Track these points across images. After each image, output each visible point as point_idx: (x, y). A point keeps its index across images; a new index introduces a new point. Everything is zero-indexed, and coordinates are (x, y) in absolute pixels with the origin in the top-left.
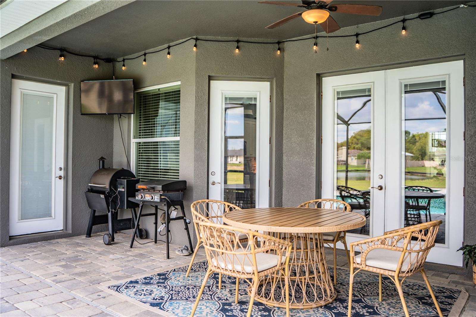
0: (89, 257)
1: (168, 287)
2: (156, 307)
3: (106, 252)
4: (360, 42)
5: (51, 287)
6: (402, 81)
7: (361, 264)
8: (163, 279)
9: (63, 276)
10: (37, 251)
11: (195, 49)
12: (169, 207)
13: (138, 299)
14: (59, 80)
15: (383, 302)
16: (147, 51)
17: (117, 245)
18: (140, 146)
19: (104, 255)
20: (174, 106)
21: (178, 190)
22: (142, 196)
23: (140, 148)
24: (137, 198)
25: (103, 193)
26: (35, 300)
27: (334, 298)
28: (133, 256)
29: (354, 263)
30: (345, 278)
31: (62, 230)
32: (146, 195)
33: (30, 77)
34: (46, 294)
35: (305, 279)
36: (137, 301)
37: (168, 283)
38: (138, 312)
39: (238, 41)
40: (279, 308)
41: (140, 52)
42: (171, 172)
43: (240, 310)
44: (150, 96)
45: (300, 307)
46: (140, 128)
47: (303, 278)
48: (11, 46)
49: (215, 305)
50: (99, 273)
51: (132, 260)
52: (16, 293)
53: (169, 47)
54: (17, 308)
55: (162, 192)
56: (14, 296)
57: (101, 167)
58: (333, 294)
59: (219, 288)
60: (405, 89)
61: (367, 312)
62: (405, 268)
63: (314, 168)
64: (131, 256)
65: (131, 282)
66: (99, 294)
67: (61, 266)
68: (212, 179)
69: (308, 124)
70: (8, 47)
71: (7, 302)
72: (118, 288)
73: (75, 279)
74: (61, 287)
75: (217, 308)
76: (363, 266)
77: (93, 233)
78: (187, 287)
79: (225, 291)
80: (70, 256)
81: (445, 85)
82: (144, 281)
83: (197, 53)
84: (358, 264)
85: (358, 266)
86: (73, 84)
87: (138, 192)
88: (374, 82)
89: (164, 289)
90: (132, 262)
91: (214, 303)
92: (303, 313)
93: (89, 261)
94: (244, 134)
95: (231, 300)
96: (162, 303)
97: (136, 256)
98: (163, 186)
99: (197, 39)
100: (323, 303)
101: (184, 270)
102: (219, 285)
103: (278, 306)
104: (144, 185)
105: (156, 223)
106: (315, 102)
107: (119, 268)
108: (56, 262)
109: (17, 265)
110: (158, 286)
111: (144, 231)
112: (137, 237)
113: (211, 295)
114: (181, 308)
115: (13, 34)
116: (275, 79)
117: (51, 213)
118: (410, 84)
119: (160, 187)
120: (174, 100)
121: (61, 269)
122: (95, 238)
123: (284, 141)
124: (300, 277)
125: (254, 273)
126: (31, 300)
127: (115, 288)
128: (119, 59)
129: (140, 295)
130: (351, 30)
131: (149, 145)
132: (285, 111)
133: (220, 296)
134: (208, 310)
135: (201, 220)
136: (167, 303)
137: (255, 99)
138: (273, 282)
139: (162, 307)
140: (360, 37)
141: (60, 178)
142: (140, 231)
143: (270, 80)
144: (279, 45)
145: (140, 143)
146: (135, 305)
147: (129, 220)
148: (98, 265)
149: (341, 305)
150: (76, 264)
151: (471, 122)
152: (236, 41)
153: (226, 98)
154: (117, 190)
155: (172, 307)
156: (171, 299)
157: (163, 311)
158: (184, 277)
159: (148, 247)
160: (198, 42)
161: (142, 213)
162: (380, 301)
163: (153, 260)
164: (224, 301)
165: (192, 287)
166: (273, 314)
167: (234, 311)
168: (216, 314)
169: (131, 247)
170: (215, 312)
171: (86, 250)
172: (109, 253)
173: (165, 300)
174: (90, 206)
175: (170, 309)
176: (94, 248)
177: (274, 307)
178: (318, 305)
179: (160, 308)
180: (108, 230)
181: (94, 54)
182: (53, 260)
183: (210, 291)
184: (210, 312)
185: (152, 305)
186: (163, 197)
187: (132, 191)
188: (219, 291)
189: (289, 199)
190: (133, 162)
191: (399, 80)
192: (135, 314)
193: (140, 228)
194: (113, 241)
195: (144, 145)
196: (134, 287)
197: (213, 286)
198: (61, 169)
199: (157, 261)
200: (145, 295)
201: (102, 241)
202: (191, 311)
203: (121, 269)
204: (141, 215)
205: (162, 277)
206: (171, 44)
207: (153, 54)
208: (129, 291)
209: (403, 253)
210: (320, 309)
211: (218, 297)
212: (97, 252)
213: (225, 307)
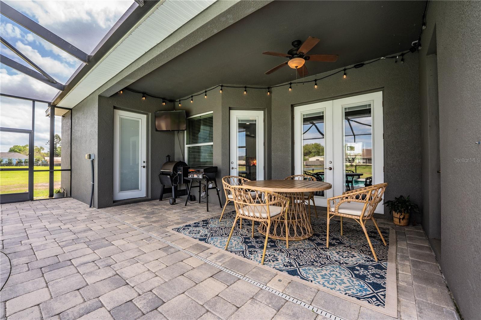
0: (161, 212)
1: (209, 228)
2: (203, 241)
3: (171, 208)
4: (318, 85)
5: (136, 230)
6: (343, 106)
7: (335, 212)
8: (205, 223)
9: (145, 223)
10: (129, 209)
11: (221, 92)
12: (208, 182)
13: (191, 237)
14: (143, 111)
15: (343, 236)
16: (193, 95)
17: (177, 204)
18: (190, 149)
19: (170, 210)
20: (209, 129)
21: (213, 172)
22: (192, 176)
23: (190, 150)
24: (189, 177)
25: (169, 175)
26: (126, 239)
27: (313, 233)
28: (187, 210)
29: (330, 211)
30: (315, 221)
31: (145, 197)
32: (194, 175)
33: (125, 108)
34: (133, 235)
35: (295, 222)
36: (190, 237)
37: (209, 226)
38: (191, 245)
39: (245, 87)
40: (280, 240)
41: (189, 95)
42: (208, 163)
43: (256, 242)
44: (195, 121)
45: (294, 240)
46: (190, 139)
47: (294, 221)
48: (111, 87)
49: (240, 239)
50: (167, 220)
51: (186, 213)
52: (114, 235)
53: (206, 92)
54: (113, 244)
55: (204, 173)
56: (112, 236)
57: (168, 161)
58: (312, 231)
59: (241, 228)
60: (345, 111)
61: (336, 242)
62: (366, 214)
63: (290, 158)
64: (186, 210)
65: (186, 226)
66: (166, 234)
67: (143, 217)
68: (232, 166)
69: (286, 134)
70: (110, 87)
71: (107, 240)
72: (178, 230)
73: (152, 225)
74: (143, 230)
75: (241, 241)
76: (337, 213)
77: (163, 198)
78: (221, 228)
79: (244, 230)
80: (150, 211)
81: (371, 107)
82: (194, 225)
83: (222, 94)
84: (332, 212)
85: (333, 213)
86: (150, 114)
87: (189, 173)
88: (325, 108)
89: (207, 230)
90: (186, 214)
91: (238, 238)
92: (296, 243)
93: (161, 214)
94: (246, 145)
95: (249, 236)
96: (206, 238)
97: (188, 210)
98: (204, 170)
99: (222, 86)
100: (307, 237)
101: (218, 218)
102: (241, 226)
103: (279, 239)
104: (194, 169)
105: (200, 192)
106: (291, 121)
107: (179, 218)
108: (141, 215)
109: (117, 217)
110: (203, 228)
111: (193, 197)
112: (189, 200)
113: (236, 233)
114: (219, 241)
115: (112, 79)
116: (266, 109)
117: (139, 188)
118: (348, 108)
119: (202, 170)
120: (209, 125)
121: (143, 219)
122: (164, 201)
123: (272, 144)
124: (292, 221)
125: (267, 218)
126: (123, 239)
127: (177, 230)
128: (177, 101)
129: (192, 234)
130: (312, 78)
131: (195, 148)
132: (272, 127)
133: (242, 233)
134: (236, 242)
135: (228, 187)
136: (210, 238)
137: (255, 121)
138: (275, 224)
139: (206, 241)
140: (317, 82)
141: (144, 167)
142: (191, 196)
143: (264, 110)
144: (268, 89)
145: (190, 147)
146: (190, 240)
147: (185, 190)
148: (166, 216)
149: (318, 238)
150: (153, 216)
151: (389, 127)
152: (244, 87)
153: (239, 120)
154: (177, 173)
155: (213, 241)
156: (212, 236)
157: (207, 244)
158: (218, 222)
159: (195, 205)
160: (223, 87)
161: (192, 186)
162: (342, 235)
163: (199, 212)
164: (244, 236)
165: (224, 228)
166: (277, 244)
167: (252, 242)
168: (241, 245)
169: (186, 205)
170: (240, 243)
171: (159, 208)
172: (173, 209)
173: (208, 237)
174: (162, 183)
175: (212, 242)
176: (164, 207)
177: (277, 239)
178: (304, 238)
179: (206, 242)
180: (172, 196)
181: (162, 97)
182: (139, 214)
183: (235, 230)
184: (237, 244)
185: (200, 240)
186: (204, 176)
187: (186, 173)
188: (240, 230)
189: (275, 177)
190: (186, 158)
191: (342, 105)
192: (190, 246)
193: (191, 194)
194: (175, 202)
195: (192, 149)
196: (189, 229)
197: (236, 227)
198: (144, 162)
199: (201, 213)
200: (195, 234)
201: (168, 203)
202: (225, 243)
203: (180, 218)
204: (191, 187)
205: (205, 222)
206: (207, 90)
207: (197, 96)
208: (185, 231)
209: (366, 204)
210: (305, 241)
211: (241, 234)
212: (165, 209)
213: (246, 240)
